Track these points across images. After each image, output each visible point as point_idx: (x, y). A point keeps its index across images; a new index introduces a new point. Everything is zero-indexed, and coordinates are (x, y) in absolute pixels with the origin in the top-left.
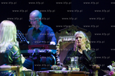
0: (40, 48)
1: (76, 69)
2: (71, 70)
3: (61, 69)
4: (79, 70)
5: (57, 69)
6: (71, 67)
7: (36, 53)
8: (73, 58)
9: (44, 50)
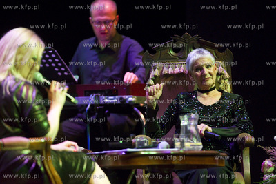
0: (107, 92)
1: (193, 144)
2: (179, 147)
3: (155, 146)
4: (201, 147)
5: (146, 145)
6: (180, 141)
7: (96, 105)
8: (185, 116)
9: (117, 97)
